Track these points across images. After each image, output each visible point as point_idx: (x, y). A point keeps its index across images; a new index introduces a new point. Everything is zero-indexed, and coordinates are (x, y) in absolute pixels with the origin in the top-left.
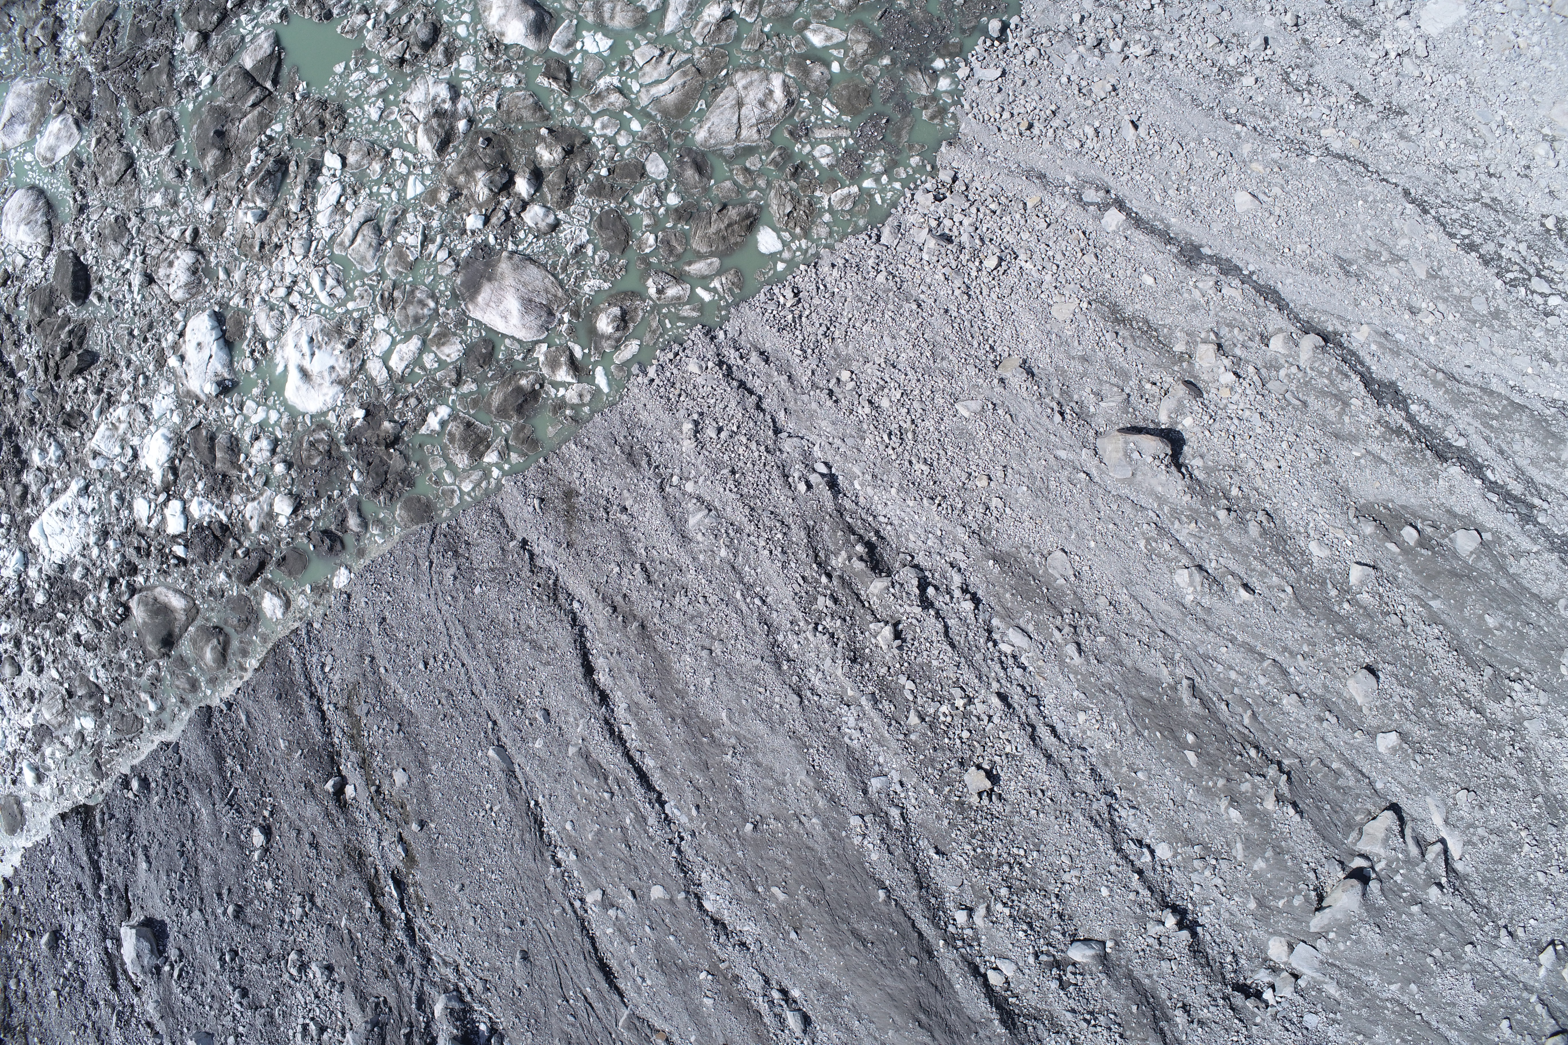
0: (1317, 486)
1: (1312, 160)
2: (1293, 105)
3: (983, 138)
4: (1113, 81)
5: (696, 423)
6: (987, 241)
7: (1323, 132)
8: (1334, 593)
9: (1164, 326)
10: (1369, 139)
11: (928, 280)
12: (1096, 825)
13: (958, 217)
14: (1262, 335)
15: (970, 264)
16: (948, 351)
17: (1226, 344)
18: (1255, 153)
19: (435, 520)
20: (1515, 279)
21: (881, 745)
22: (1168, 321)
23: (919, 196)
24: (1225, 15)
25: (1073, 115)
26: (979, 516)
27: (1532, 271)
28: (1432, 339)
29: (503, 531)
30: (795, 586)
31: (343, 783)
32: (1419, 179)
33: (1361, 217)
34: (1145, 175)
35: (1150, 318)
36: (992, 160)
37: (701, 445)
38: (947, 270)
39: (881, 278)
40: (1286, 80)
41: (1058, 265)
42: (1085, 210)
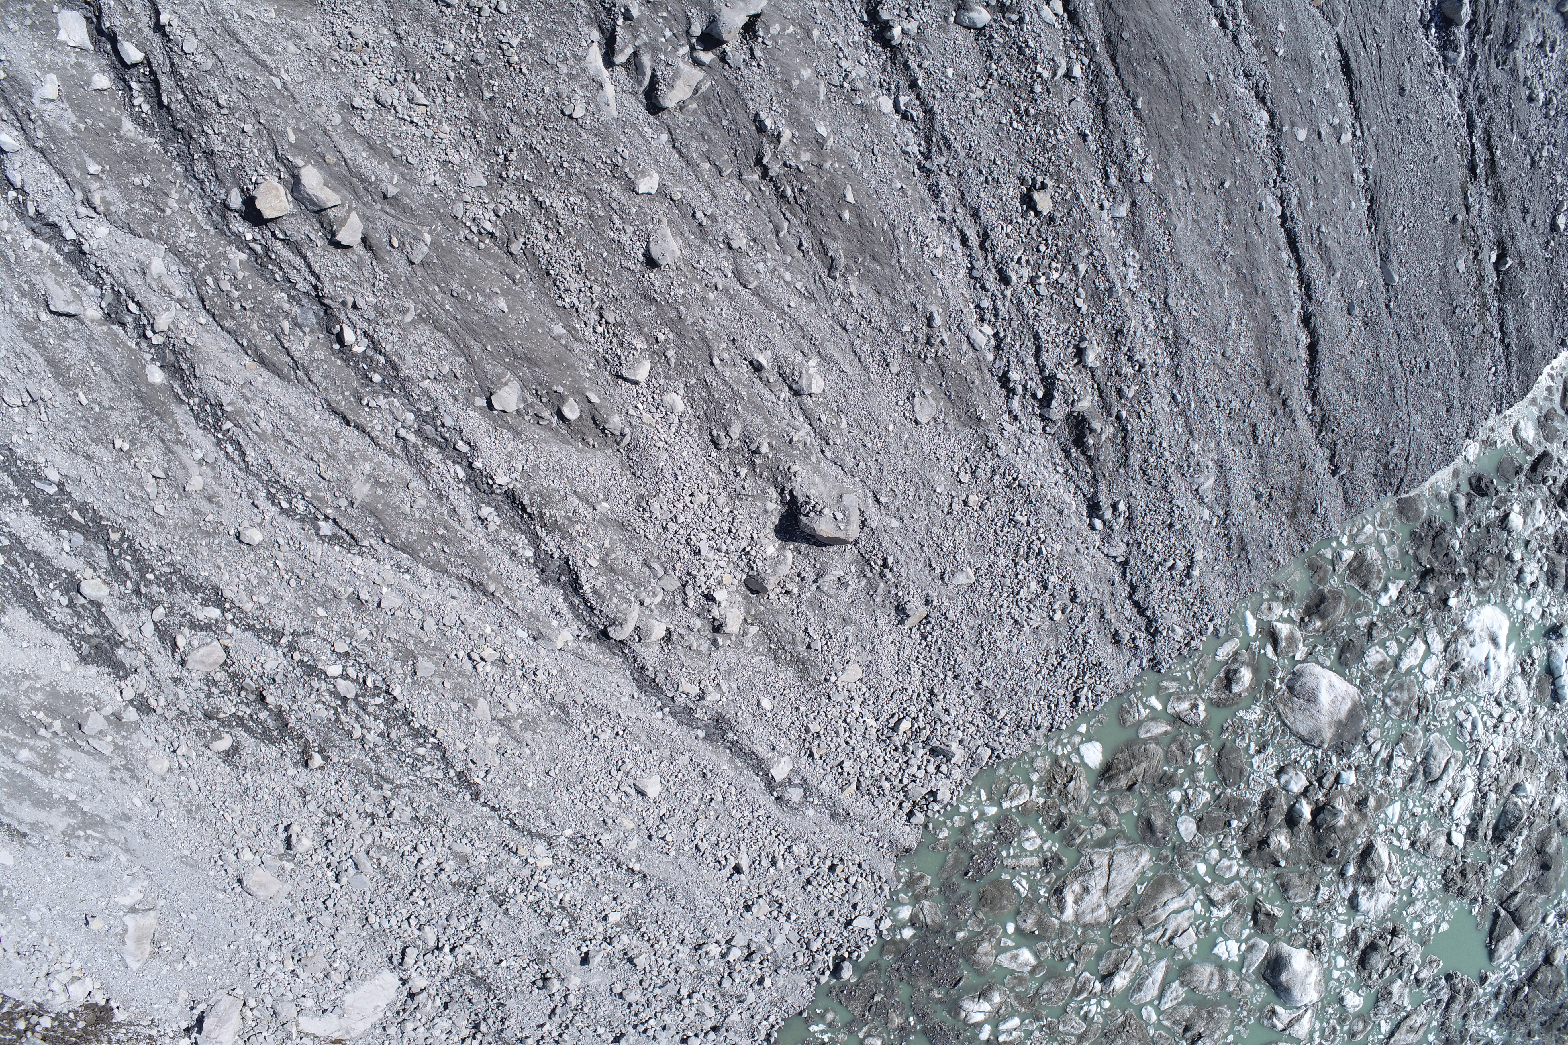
0: (658, 472)
1: (568, 832)
2: (573, 893)
3: (876, 856)
4: (748, 916)
5: (1188, 576)
6: (901, 749)
7: (549, 862)
8: (671, 353)
9: (761, 654)
10: (503, 855)
12: (946, 141)
13: (921, 774)
14: (670, 640)
15: (922, 725)
16: (967, 636)
17: (709, 633)
18: (626, 840)
19: (1395, 499)
20: (374, 696)
21: (1112, 247)
22: (756, 659)
24: (618, 989)
25: (791, 880)
26: (982, 465)
27: (352, 706)
28: (488, 630)
29: (1348, 484)
30: (1148, 409)
31: (1497, 266)
32: (458, 811)
33: (532, 769)
34: (739, 815)
35: (772, 664)
36: (875, 834)
37: (1190, 555)
38: (945, 719)
39: (1002, 714)
40: (574, 919)
41: (845, 721)
42: (804, 780)
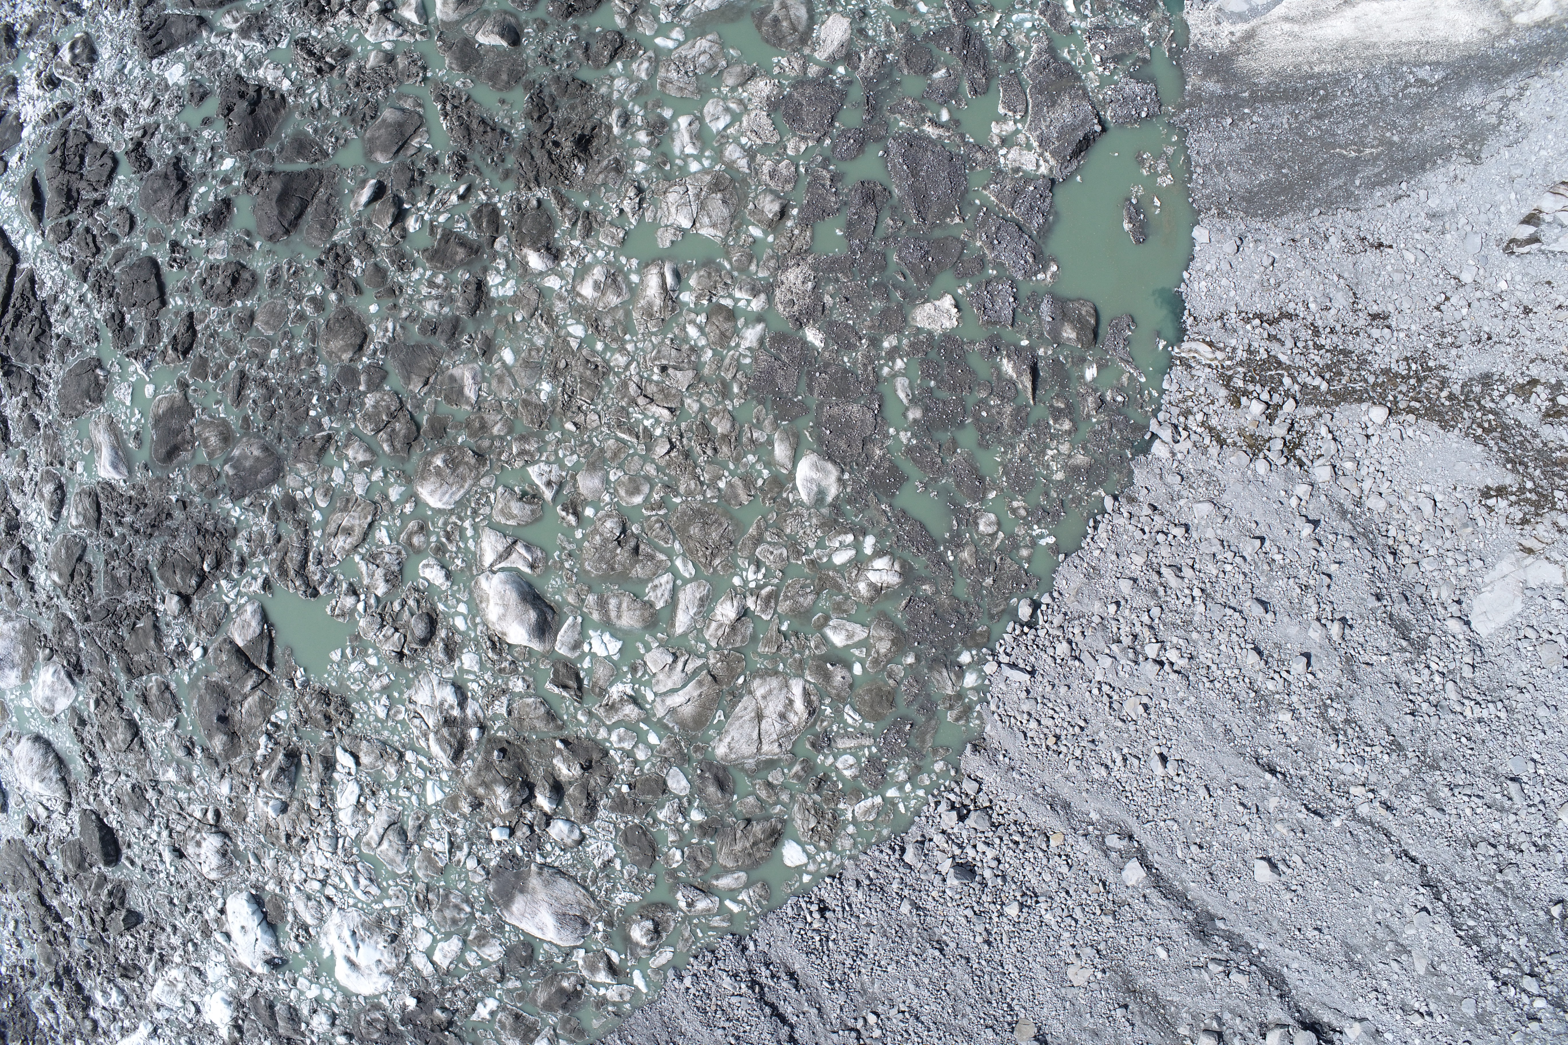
1: (1337, 823)
2: (1327, 750)
3: (1009, 745)
4: (1145, 700)
6: (1009, 879)
7: (1353, 788)
9: (1171, 1002)
11: (951, 919)
13: (981, 847)
14: (1261, 1025)
15: (992, 907)
16: (969, 1009)
17: (1227, 1032)
18: (1281, 811)
22: (1176, 999)
23: (943, 807)
24: (1269, 618)
25: (1102, 734)
27: (1526, 966)
32: (1438, 855)
33: (1374, 898)
34: (1169, 821)
35: (1160, 992)
36: (1017, 776)
38: (969, 913)
39: (905, 908)
40: (1323, 716)
41: (1076, 921)
42: (1107, 856)
